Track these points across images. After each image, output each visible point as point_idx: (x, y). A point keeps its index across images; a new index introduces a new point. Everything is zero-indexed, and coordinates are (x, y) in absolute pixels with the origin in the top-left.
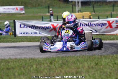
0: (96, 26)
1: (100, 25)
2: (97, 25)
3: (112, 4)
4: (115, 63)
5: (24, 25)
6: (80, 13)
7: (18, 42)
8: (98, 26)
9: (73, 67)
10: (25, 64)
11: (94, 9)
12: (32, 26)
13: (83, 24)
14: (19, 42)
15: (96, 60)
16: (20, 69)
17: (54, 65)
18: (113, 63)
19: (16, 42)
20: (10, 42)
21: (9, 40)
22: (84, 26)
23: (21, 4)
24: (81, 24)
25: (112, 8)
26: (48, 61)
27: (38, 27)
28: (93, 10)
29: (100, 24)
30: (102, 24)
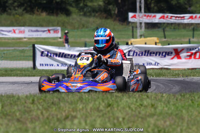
0: (156, 55)
1: (162, 55)
2: (158, 53)
5: (48, 52)
6: (143, 39)
7: (31, 76)
8: (159, 55)
12: (60, 53)
13: (137, 53)
14: (34, 76)
19: (29, 76)
20: (20, 76)
21: (19, 72)
22: (139, 55)
23: (58, 24)
24: (134, 52)
25: (191, 33)
27: (69, 55)
28: (163, 35)
29: (163, 53)
30: (166, 53)
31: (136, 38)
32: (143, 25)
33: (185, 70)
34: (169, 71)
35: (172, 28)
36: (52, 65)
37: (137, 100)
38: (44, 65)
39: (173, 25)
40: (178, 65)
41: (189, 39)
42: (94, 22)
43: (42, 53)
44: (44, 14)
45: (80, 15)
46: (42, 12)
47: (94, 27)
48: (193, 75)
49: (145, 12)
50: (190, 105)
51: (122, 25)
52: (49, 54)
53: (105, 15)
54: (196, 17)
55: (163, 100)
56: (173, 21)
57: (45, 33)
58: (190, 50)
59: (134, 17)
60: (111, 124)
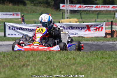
0: (76, 29)
1: (80, 29)
3: (97, 12)
5: (13, 27)
6: (68, 19)
8: (78, 29)
11: (81, 17)
12: (20, 28)
13: (65, 28)
14: (5, 41)
19: (2, 41)
22: (66, 29)
24: (63, 27)
25: (97, 16)
27: (25, 29)
29: (80, 28)
30: (82, 28)
31: (65, 19)
32: (69, 11)
33: (93, 37)
34: (83, 38)
35: (86, 13)
36: (15, 35)
37: (65, 55)
38: (11, 35)
39: (86, 12)
40: (89, 35)
41: (96, 20)
42: (40, 9)
43: (10, 27)
44: (11, 5)
45: (32, 5)
46: (9, 3)
47: (40, 12)
48: (98, 41)
49: (70, 4)
50: (96, 58)
51: (56, 11)
52: (13, 28)
53: (46, 5)
54: (99, 7)
55: (80, 55)
56: (86, 9)
57: (11, 15)
58: (96, 26)
59: (63, 6)
60: (49, 69)
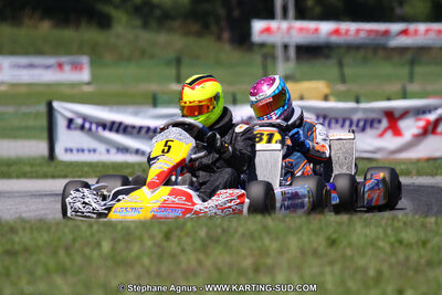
0: (343, 126)
1: (357, 126)
2: (347, 123)
3: (408, 56)
4: (400, 242)
5: (84, 119)
6: (290, 85)
8: (351, 126)
9: (245, 251)
10: (74, 240)
11: (342, 75)
12: (113, 123)
15: (331, 230)
16: (55, 253)
17: (179, 244)
18: (392, 239)
21: (28, 169)
23: (80, 48)
26: (155, 232)
27: (134, 127)
28: (337, 76)
29: (358, 121)
30: (366, 121)
32: (292, 52)
35: (360, 57)
36: (94, 151)
41: (404, 88)
43: (70, 121)
44: (45, 27)
45: (134, 27)
54: (416, 32)
